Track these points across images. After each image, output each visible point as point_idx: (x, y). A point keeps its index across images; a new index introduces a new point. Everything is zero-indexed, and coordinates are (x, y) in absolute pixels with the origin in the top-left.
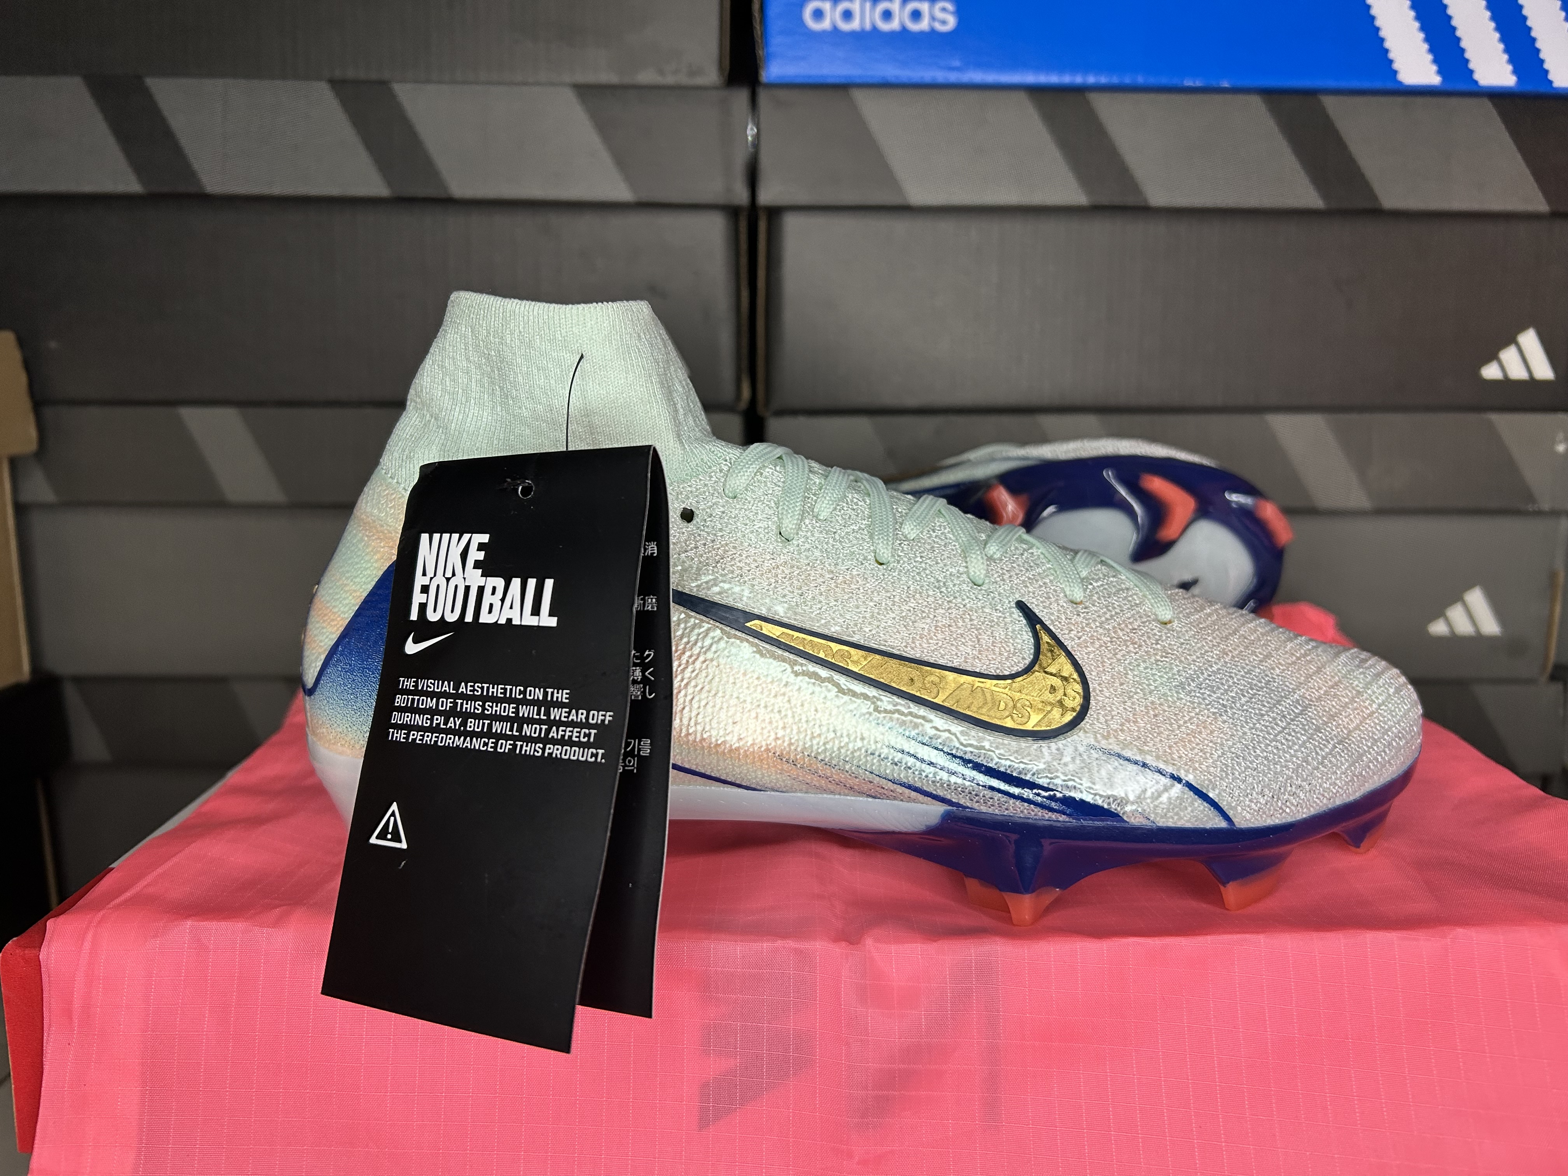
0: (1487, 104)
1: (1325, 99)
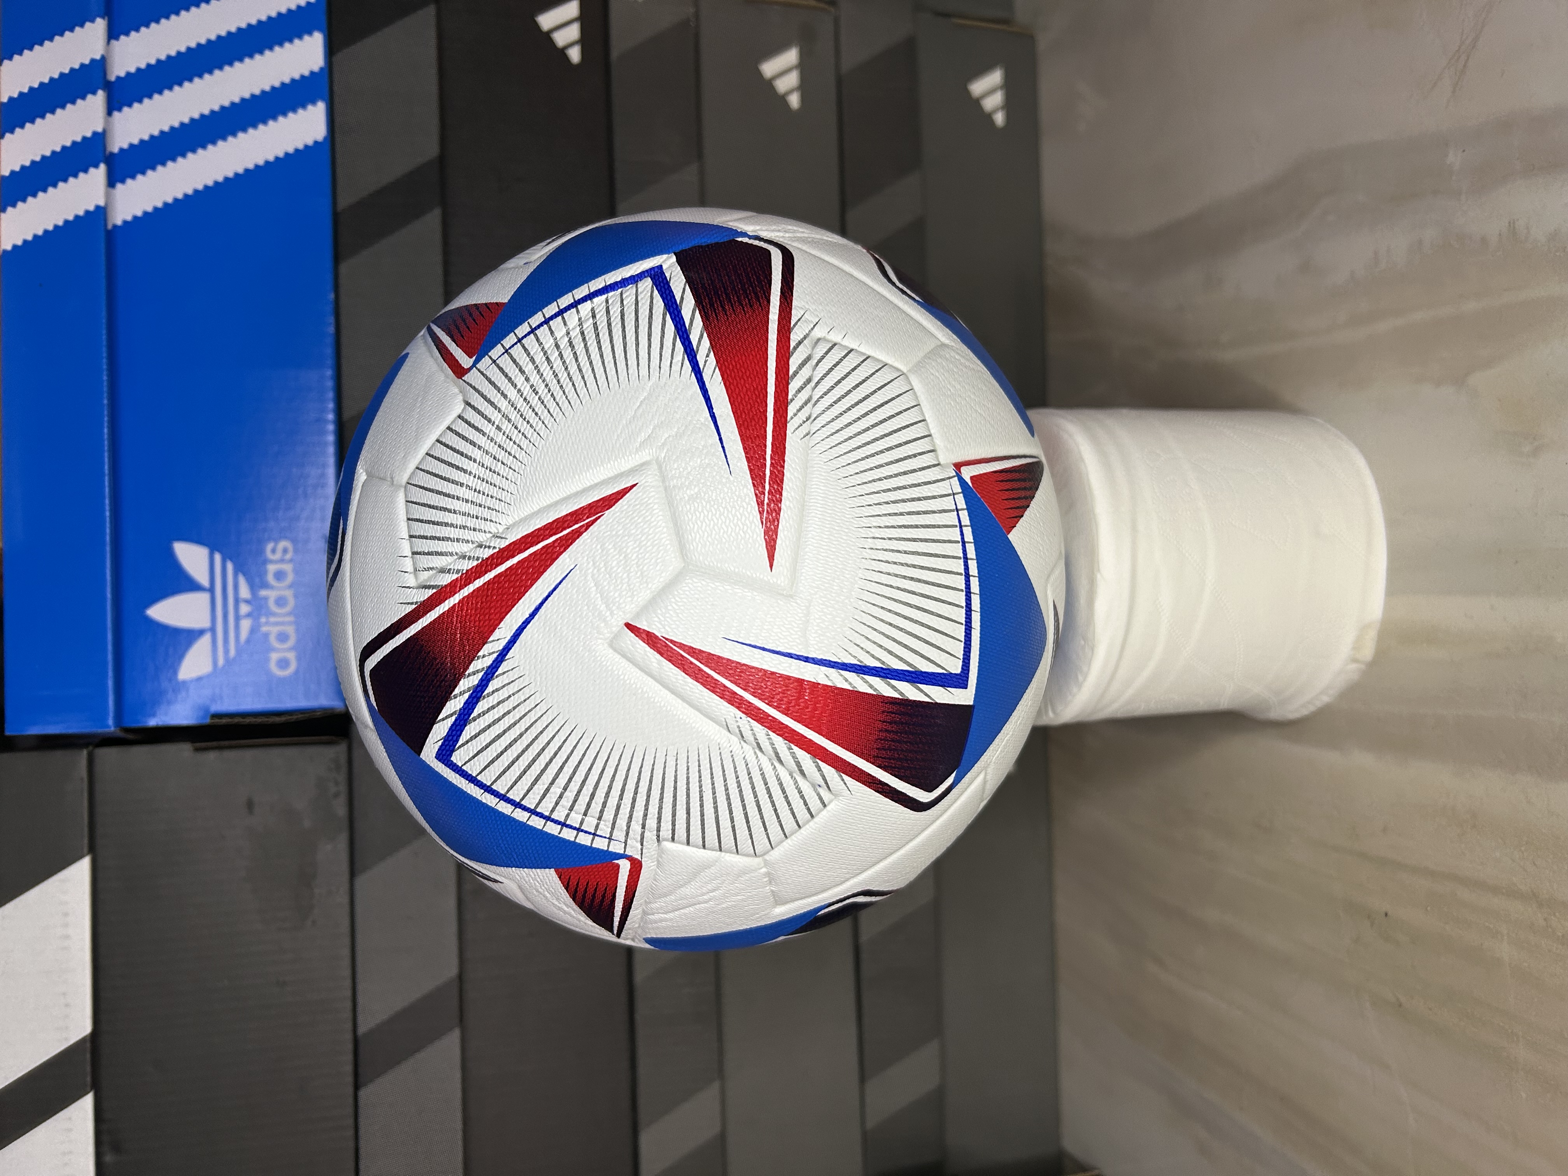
0: (338, 57)
1: (344, 202)
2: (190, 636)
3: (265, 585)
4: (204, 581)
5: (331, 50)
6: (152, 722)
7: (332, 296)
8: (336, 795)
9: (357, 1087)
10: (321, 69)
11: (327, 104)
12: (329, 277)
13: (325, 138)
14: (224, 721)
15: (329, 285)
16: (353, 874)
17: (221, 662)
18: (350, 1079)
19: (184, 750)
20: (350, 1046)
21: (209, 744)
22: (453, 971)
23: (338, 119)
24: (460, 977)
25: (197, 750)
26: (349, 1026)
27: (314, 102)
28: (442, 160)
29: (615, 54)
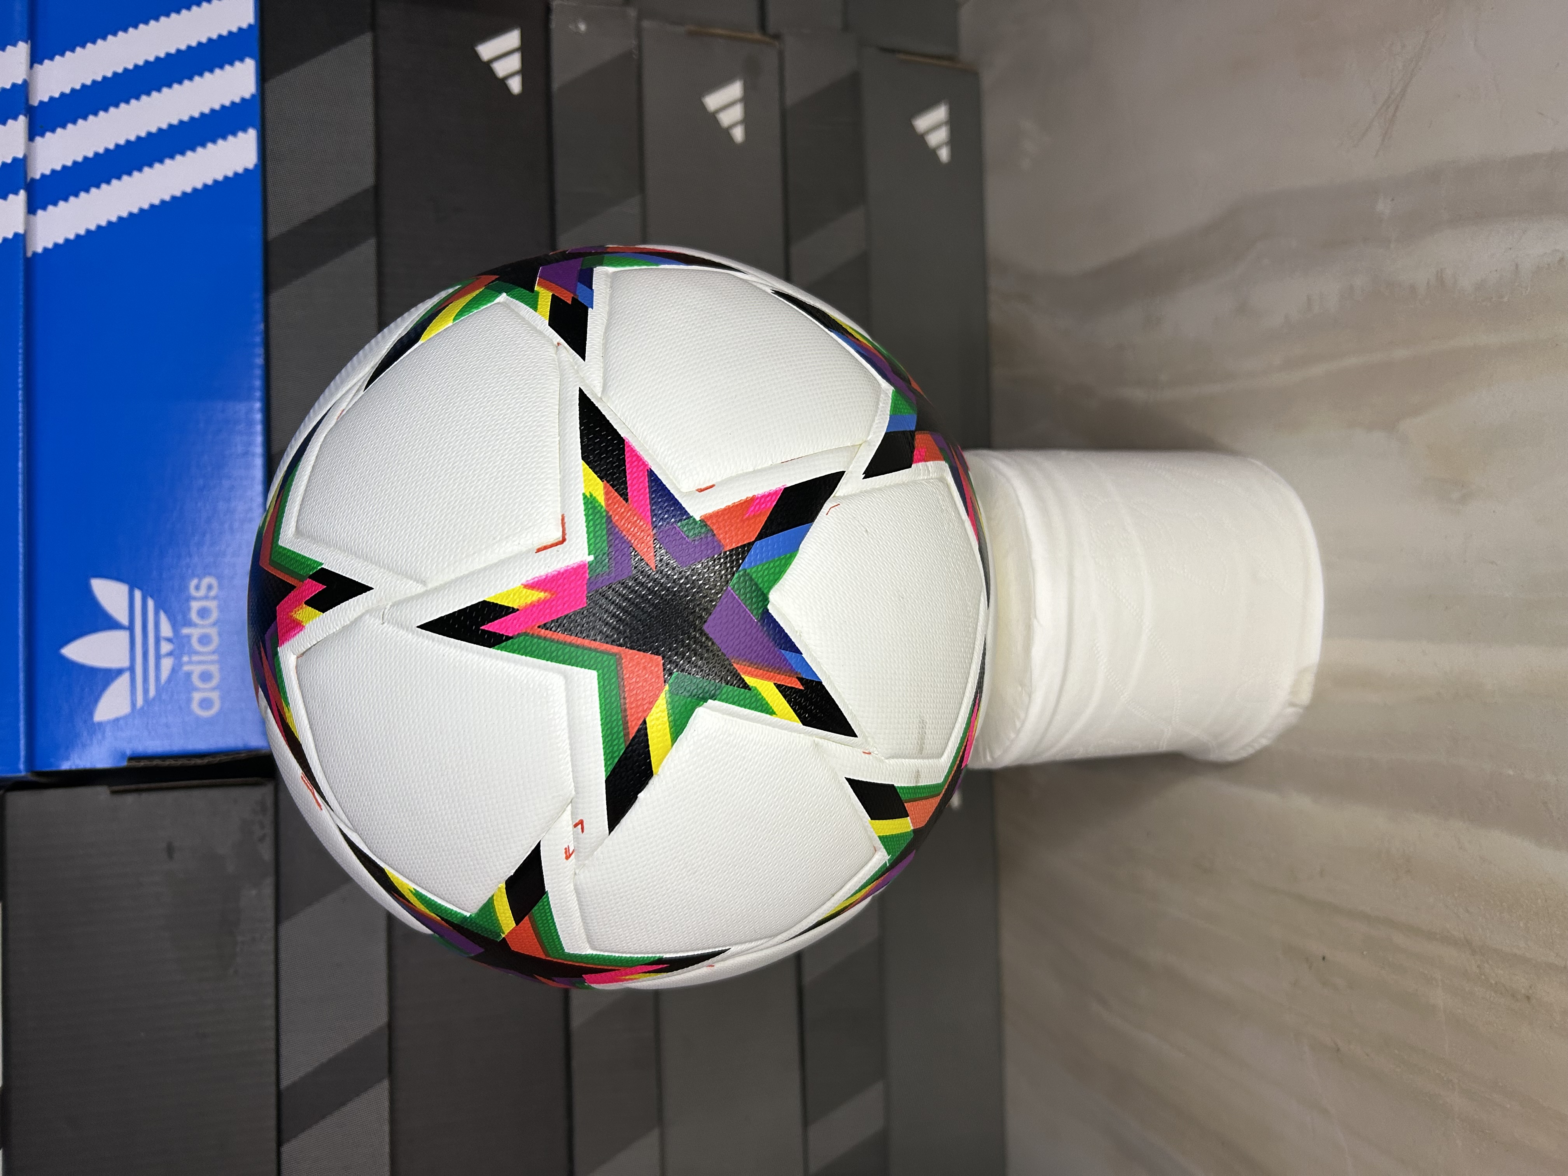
0: (271, 84)
1: (274, 231)
2: (108, 676)
3: (189, 623)
4: (124, 620)
5: (263, 77)
6: (65, 766)
7: (262, 326)
8: (262, 839)
9: (279, 1144)
10: (253, 96)
11: (258, 132)
12: (259, 306)
13: (256, 166)
14: (142, 764)
15: (259, 317)
16: (278, 922)
17: (140, 702)
18: (273, 1134)
19: (101, 793)
20: (273, 1100)
21: (127, 787)
22: (382, 1019)
23: (270, 146)
24: (390, 1025)
25: (114, 793)
26: (273, 1078)
27: (245, 130)
28: (377, 189)
29: (556, 85)
